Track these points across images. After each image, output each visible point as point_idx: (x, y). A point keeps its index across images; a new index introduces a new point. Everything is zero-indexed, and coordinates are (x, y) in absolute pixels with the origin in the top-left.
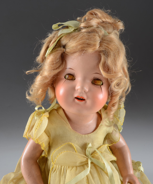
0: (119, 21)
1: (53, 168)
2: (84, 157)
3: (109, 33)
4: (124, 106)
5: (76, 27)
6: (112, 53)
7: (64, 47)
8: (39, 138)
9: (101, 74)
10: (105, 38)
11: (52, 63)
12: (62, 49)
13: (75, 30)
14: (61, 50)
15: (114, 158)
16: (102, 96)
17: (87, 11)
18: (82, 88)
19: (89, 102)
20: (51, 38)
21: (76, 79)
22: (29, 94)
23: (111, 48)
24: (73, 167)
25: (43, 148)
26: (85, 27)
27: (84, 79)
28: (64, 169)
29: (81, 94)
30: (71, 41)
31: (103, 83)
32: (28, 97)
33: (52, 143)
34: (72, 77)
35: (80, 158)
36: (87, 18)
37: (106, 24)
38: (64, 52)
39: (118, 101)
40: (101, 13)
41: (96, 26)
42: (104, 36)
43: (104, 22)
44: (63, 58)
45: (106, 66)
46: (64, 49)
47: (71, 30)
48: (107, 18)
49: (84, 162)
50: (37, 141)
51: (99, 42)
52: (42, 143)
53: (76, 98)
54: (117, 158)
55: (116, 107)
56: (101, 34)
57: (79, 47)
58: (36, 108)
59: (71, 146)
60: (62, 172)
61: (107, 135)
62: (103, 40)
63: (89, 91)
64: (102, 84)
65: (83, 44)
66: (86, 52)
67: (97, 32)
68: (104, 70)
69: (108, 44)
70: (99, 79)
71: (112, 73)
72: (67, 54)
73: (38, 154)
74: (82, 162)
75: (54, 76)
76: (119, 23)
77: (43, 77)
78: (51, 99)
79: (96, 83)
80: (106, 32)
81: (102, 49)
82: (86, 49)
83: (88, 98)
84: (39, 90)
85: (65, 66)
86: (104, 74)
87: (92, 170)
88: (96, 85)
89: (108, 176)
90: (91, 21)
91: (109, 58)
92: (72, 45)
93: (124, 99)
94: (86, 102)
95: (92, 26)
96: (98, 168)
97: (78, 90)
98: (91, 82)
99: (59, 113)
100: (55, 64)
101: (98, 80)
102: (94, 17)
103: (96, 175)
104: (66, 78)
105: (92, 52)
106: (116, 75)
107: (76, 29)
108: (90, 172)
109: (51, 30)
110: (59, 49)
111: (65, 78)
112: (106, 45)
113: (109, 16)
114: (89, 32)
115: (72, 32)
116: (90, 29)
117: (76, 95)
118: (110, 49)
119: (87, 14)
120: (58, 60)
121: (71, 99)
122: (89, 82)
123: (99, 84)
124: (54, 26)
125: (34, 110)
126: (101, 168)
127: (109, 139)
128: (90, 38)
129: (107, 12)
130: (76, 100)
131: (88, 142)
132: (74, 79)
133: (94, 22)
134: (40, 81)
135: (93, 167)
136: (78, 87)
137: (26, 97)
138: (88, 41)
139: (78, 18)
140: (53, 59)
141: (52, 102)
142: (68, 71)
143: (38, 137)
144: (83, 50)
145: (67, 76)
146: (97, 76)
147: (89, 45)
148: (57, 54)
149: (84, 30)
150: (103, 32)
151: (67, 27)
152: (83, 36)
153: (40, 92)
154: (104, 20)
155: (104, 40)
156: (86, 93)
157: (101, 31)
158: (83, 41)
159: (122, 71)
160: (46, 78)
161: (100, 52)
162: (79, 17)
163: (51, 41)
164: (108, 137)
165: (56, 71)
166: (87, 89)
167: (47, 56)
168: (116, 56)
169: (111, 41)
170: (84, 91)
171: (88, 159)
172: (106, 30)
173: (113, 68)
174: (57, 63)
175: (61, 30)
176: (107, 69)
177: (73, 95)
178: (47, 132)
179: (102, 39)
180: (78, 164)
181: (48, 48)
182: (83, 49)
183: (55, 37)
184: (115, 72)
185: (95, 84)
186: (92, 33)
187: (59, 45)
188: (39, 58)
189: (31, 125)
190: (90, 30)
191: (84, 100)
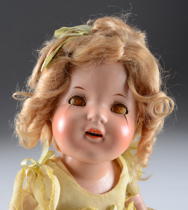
5: (87, 31)
7: (70, 55)
9: (125, 97)
11: (52, 80)
12: (67, 57)
14: (66, 60)
18: (98, 116)
19: (108, 139)
21: (86, 105)
31: (129, 111)
34: (80, 101)
53: (87, 133)
57: (94, 53)
62: (128, 46)
64: (127, 113)
70: (123, 104)
79: (118, 111)
88: (117, 113)
94: (103, 140)
97: (91, 119)
98: (110, 109)
104: (71, 103)
110: (62, 58)
120: (60, 76)
123: (122, 113)
132: (83, 104)
136: (91, 115)
138: (106, 44)
145: (72, 99)
146: (119, 99)
156: (103, 124)
165: (56, 93)
167: (43, 70)
170: (101, 122)
185: (116, 111)
191: (101, 136)
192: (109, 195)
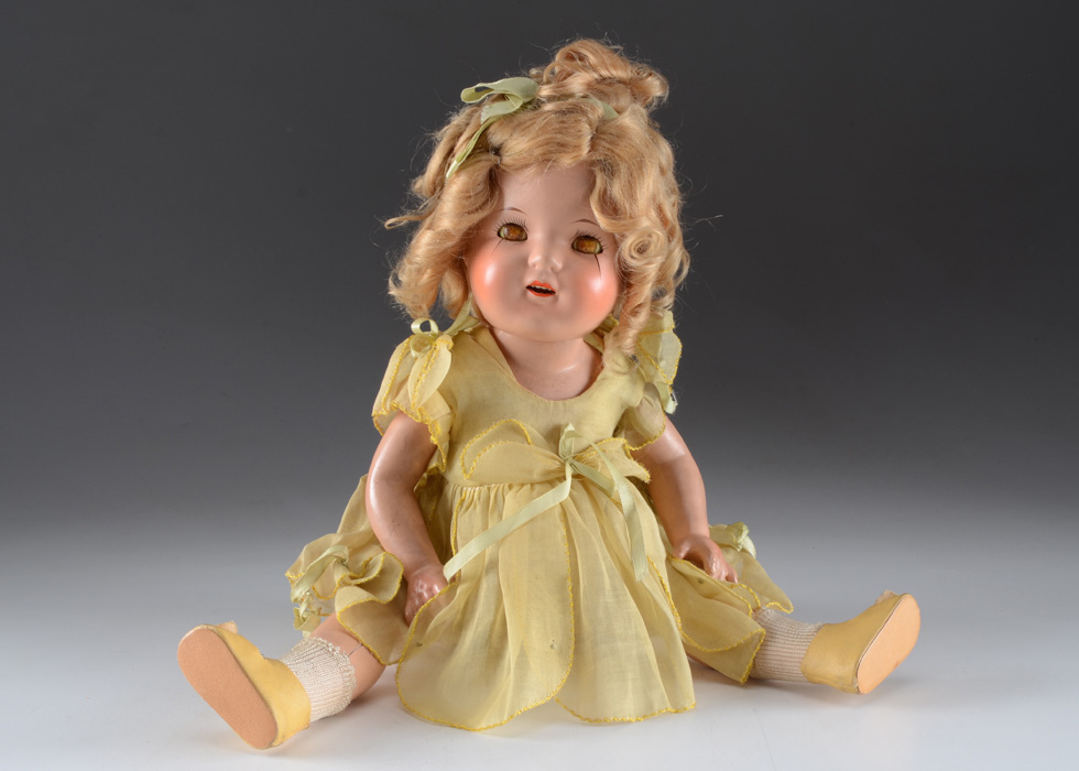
0: (650, 75)
1: (463, 501)
2: (552, 458)
3: (619, 112)
4: (674, 326)
5: (528, 96)
6: (623, 168)
7: (497, 151)
8: (425, 405)
9: (595, 223)
10: (605, 128)
11: (466, 195)
12: (492, 156)
13: (524, 106)
14: (490, 160)
15: (644, 474)
16: (602, 283)
17: (558, 49)
18: (547, 259)
19: (563, 298)
20: (458, 125)
21: (529, 238)
22: (397, 282)
23: (622, 154)
24: (523, 485)
25: (434, 440)
26: (551, 99)
27: (552, 237)
28: (496, 496)
29: (544, 277)
30: (515, 136)
31: (604, 247)
32: (393, 292)
33: (461, 430)
34: (518, 232)
35: (543, 461)
36: (557, 70)
37: (610, 84)
38: (497, 166)
39: (649, 301)
40: (594, 53)
41: (581, 94)
42: (603, 121)
43: (604, 79)
44: (494, 181)
45: (608, 200)
46: (498, 159)
47: (514, 105)
48: (615, 67)
49: (553, 471)
50: (422, 414)
51: (589, 137)
52: (434, 423)
53: (529, 288)
54: (650, 472)
55: (643, 317)
56: (594, 117)
57: (537, 152)
58: (415, 326)
59: (516, 430)
60: (491, 504)
61: (623, 416)
62: (600, 133)
63: (565, 267)
64: (601, 251)
65: (547, 144)
66: (555, 164)
67: (584, 112)
68: (603, 211)
69: (611, 143)
70: (592, 235)
71: (625, 219)
72: (504, 171)
73: (417, 465)
74: (549, 472)
75: (470, 229)
76: (650, 79)
77: (439, 233)
78: (453, 305)
79: (584, 249)
80: (610, 108)
81: (596, 157)
82: (554, 157)
83: (561, 285)
84: (425, 271)
85: (498, 202)
86: (602, 221)
87: (575, 493)
88: (582, 251)
89: (622, 511)
90: (569, 80)
91: (615, 180)
92: (517, 146)
93: (668, 300)
94: (556, 299)
95: (571, 95)
96: (592, 488)
97: (534, 266)
98: (570, 246)
99: (481, 342)
100: (473, 199)
101: (589, 238)
102: (577, 69)
103: (587, 505)
104: (502, 234)
105: (570, 164)
106: (634, 224)
107: (529, 103)
108: (571, 495)
109: (458, 105)
110: (484, 157)
111: (499, 235)
112: (608, 146)
113: (619, 62)
114: (563, 113)
115: (516, 112)
116: (564, 105)
117: (529, 280)
118: (619, 156)
119: (558, 57)
120: (480, 188)
121: (517, 291)
122: (564, 244)
123: (592, 249)
124: (466, 94)
125: (410, 333)
126: (601, 489)
127: (630, 428)
128: (566, 128)
129: (616, 51)
130: (531, 294)
131: (563, 422)
132: (524, 237)
133: (578, 83)
134: (429, 244)
135: (580, 487)
136: (535, 258)
137: (388, 291)
138: (559, 136)
139: (534, 72)
140: (468, 183)
141: (456, 315)
142: (508, 216)
143: (424, 401)
144: (548, 160)
145: (505, 231)
146: (586, 229)
147: (562, 146)
148: (479, 170)
149: (549, 107)
150: (599, 108)
151: (503, 97)
152: (547, 123)
153: (426, 278)
154: (605, 73)
155: (603, 133)
156: (555, 272)
157: (593, 108)
158: (548, 136)
159: (653, 214)
160: (447, 235)
161: (592, 163)
162: (536, 66)
163: (460, 135)
164: (627, 424)
165: (476, 217)
166: (559, 265)
167: (450, 176)
168: (635, 174)
169: (621, 134)
170: (552, 269)
171: (564, 465)
172: (609, 103)
173: (627, 206)
174: (477, 194)
175: (487, 107)
176: (611, 208)
177: (521, 279)
178: (447, 392)
179: (597, 130)
180: (536, 477)
181: (450, 152)
182: (546, 157)
183: (471, 125)
184: (631, 217)
185: (580, 249)
186: (572, 115)
187: (484, 146)
188: (422, 184)
189: (399, 380)
190: (564, 108)
191: (552, 292)
192: (564, 404)
